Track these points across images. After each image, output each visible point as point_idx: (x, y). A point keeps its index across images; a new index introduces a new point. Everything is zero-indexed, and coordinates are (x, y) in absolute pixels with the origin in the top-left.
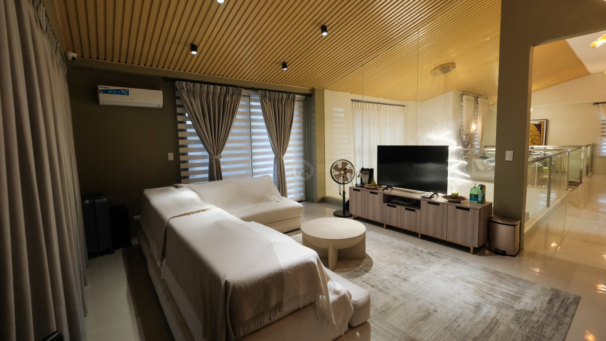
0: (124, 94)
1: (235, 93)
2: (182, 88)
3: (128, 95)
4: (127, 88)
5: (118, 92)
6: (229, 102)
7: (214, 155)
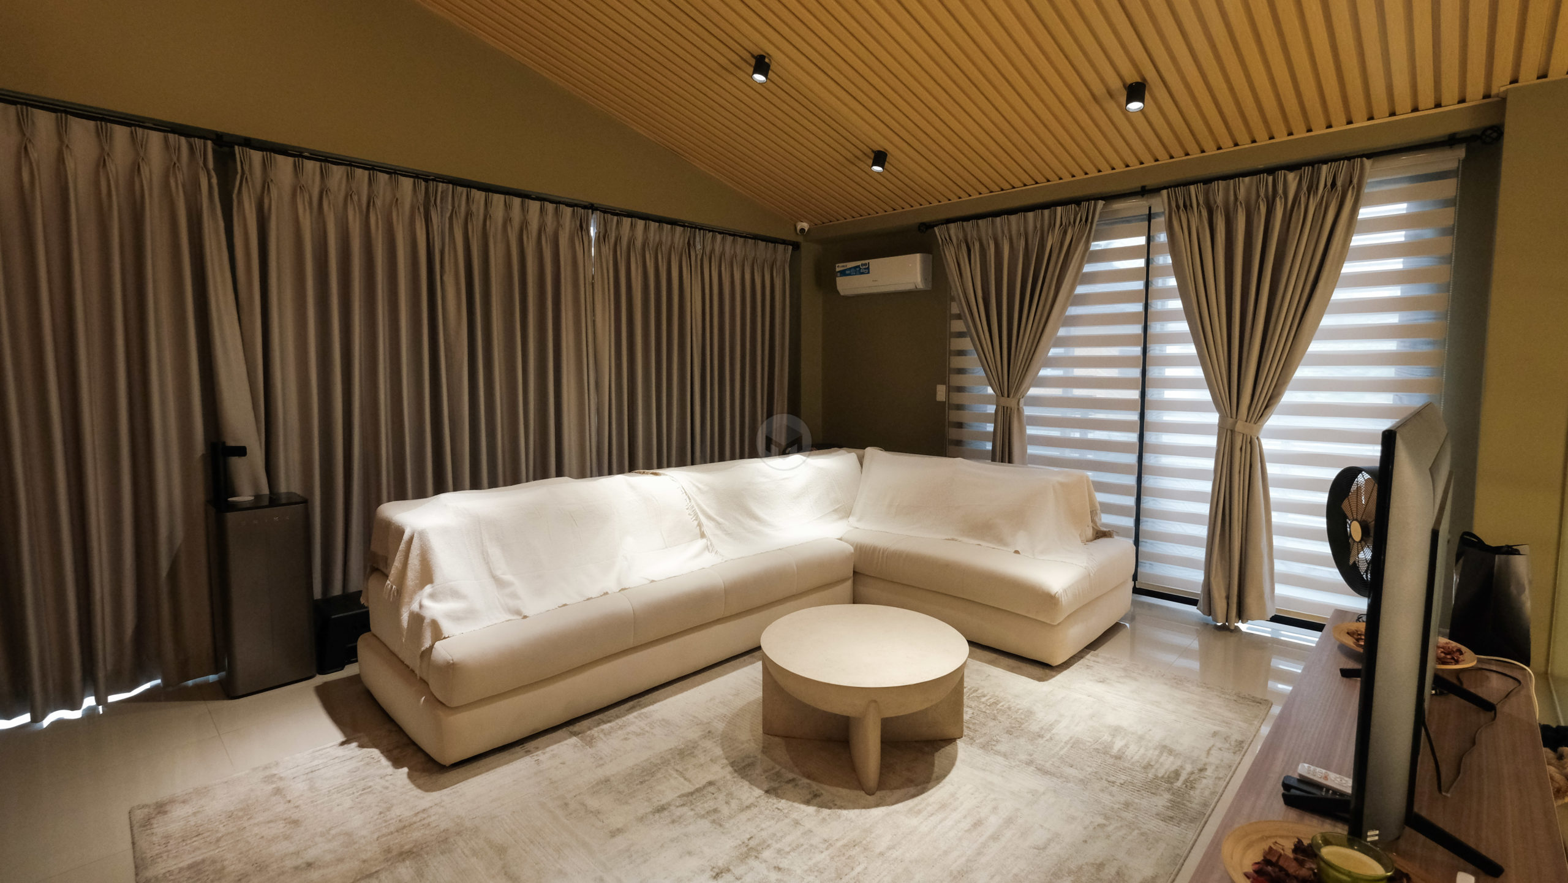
0: (863, 273)
1: (1074, 222)
2: (948, 239)
3: (869, 273)
4: (867, 261)
5: (857, 271)
6: (1053, 252)
7: (1003, 396)
